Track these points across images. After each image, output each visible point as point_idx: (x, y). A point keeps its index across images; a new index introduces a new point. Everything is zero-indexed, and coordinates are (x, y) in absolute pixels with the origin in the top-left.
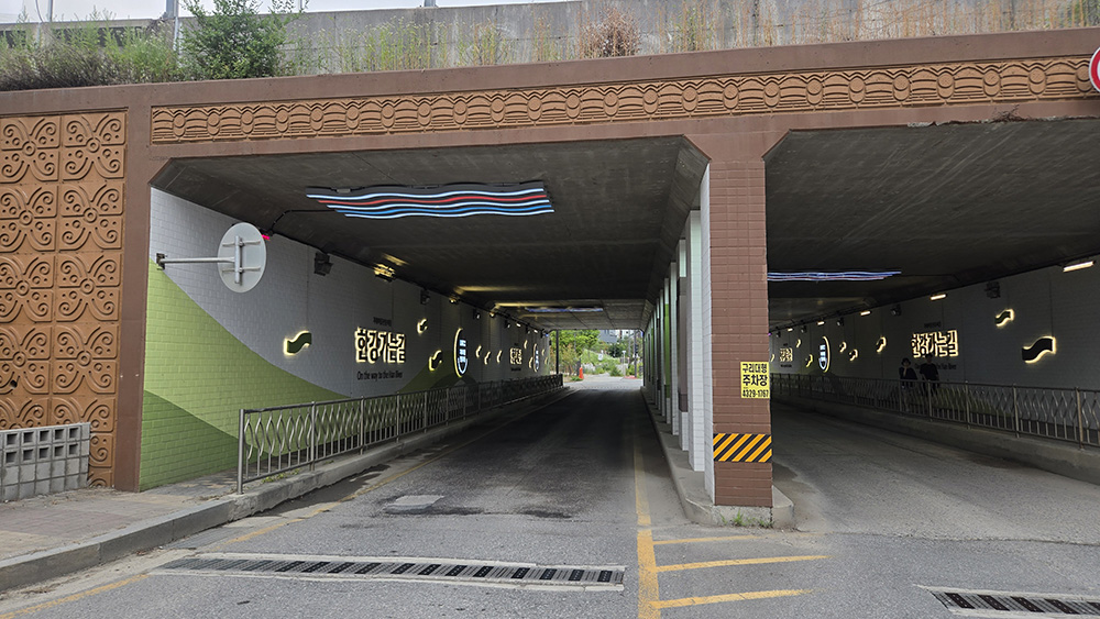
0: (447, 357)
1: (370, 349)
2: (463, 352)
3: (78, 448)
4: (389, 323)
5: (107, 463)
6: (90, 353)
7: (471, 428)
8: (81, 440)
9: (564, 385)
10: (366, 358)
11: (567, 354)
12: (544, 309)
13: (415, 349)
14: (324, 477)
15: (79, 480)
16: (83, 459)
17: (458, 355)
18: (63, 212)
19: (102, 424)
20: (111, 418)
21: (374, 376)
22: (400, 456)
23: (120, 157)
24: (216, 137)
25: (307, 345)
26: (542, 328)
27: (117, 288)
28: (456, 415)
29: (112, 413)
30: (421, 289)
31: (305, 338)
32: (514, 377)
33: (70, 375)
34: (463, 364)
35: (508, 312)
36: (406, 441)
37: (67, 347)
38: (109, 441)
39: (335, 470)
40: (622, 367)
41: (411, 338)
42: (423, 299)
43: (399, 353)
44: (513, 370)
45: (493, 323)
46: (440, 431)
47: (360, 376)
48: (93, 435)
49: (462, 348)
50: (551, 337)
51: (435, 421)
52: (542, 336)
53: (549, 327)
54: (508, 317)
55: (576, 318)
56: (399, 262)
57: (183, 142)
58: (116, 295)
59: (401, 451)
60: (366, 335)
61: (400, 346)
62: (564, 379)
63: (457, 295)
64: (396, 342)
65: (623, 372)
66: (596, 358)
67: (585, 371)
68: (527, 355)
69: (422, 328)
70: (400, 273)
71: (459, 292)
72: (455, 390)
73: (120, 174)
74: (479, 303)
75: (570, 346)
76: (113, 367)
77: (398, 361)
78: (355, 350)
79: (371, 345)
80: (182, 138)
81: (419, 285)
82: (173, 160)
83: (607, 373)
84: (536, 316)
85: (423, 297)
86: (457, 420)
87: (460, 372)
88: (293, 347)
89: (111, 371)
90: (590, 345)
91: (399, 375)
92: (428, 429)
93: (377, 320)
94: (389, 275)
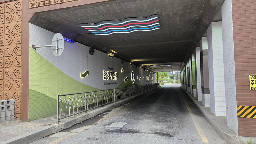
0: (129, 78)
1: (107, 76)
2: (133, 77)
3: (10, 107)
4: (113, 69)
5: (19, 112)
6: (14, 77)
7: (136, 98)
8: (11, 105)
9: (160, 86)
10: (106, 79)
11: (160, 78)
12: (154, 66)
13: (120, 76)
14: (90, 115)
15: (11, 118)
16: (12, 111)
17: (132, 78)
18: (6, 33)
19: (17, 100)
20: (20, 97)
21: (109, 84)
22: (115, 107)
23: (21, 14)
24: (47, 4)
25: (88, 75)
26: (154, 71)
27: (21, 56)
28: (132, 94)
29: (20, 96)
30: (121, 60)
31: (87, 73)
32: (147, 84)
33: (9, 84)
34: (134, 80)
35: (145, 67)
36: (117, 102)
37: (8, 75)
38: (20, 105)
39: (94, 113)
40: (174, 81)
41: (119, 73)
42: (122, 63)
43: (116, 77)
44: (147, 82)
45: (141, 70)
46: (127, 99)
47: (105, 84)
48: (15, 103)
49: (133, 76)
50: (156, 74)
51: (126, 96)
52: (154, 73)
53: (155, 71)
54: (145, 68)
55: (163, 68)
56: (115, 52)
57: (38, 7)
58: (20, 58)
59: (116, 105)
60: (106, 72)
61: (116, 75)
62: (160, 84)
63: (132, 62)
64: (115, 74)
65: (174, 82)
66: (167, 79)
67: (165, 82)
68: (150, 78)
69: (122, 71)
70: (115, 55)
71: (132, 61)
72: (131, 87)
73: (20, 20)
74: (137, 64)
75: (161, 76)
76: (20, 82)
77: (116, 80)
78: (103, 76)
79: (108, 75)
80: (38, 6)
81: (121, 59)
82: (35, 13)
83: (170, 83)
84: (152, 68)
85: (122, 62)
86: (132, 95)
87: (133, 82)
88: (83, 76)
89: (20, 83)
90: (165, 76)
91: (116, 83)
92: (124, 98)
93: (109, 68)
94: (112, 56)
